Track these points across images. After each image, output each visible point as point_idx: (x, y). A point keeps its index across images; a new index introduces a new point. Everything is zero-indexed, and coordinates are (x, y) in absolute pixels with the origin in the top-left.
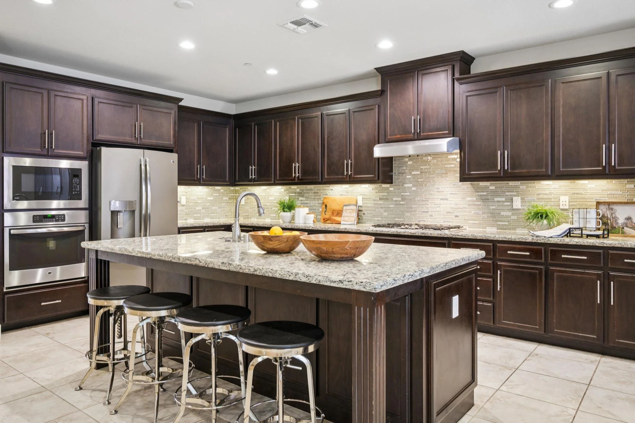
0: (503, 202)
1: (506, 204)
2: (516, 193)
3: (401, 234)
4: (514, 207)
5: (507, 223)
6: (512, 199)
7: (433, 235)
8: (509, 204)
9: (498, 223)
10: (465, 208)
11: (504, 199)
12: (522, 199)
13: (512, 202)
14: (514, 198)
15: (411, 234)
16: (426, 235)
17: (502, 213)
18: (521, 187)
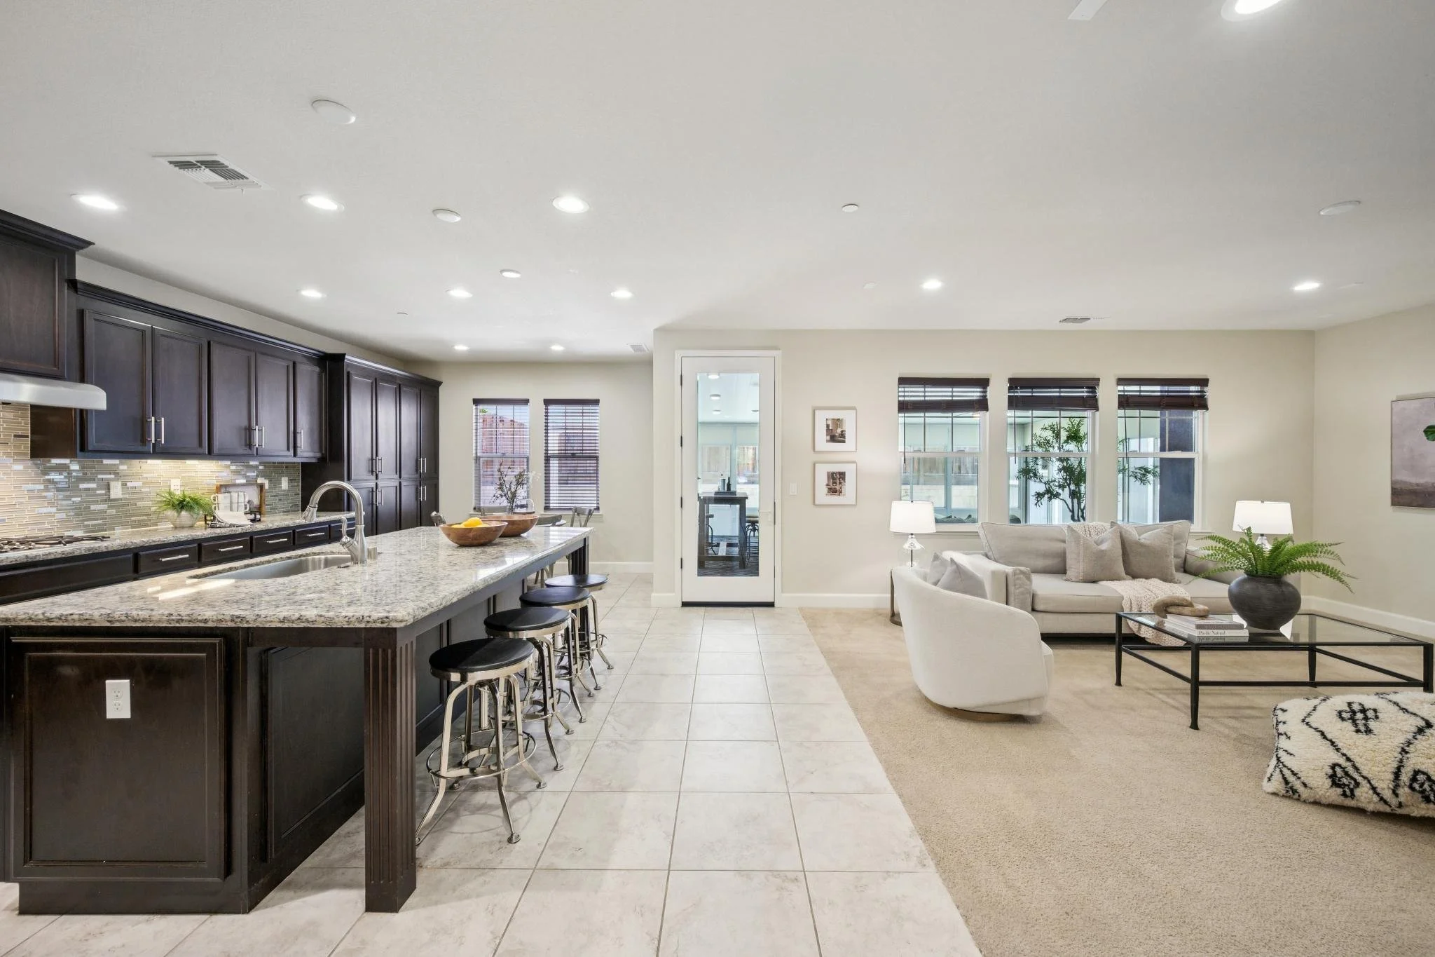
0: (93, 489)
1: (98, 492)
2: (112, 476)
3: (37, 559)
4: (112, 496)
5: (100, 522)
6: (109, 485)
7: (110, 550)
8: (103, 492)
9: (86, 523)
10: (21, 503)
11: (93, 485)
12: (124, 485)
13: (109, 489)
14: (112, 484)
15: (64, 556)
16: (96, 551)
17: (93, 507)
18: (122, 467)
